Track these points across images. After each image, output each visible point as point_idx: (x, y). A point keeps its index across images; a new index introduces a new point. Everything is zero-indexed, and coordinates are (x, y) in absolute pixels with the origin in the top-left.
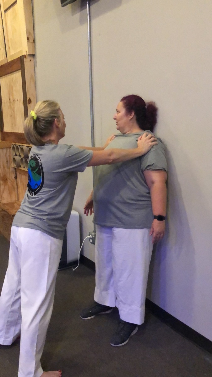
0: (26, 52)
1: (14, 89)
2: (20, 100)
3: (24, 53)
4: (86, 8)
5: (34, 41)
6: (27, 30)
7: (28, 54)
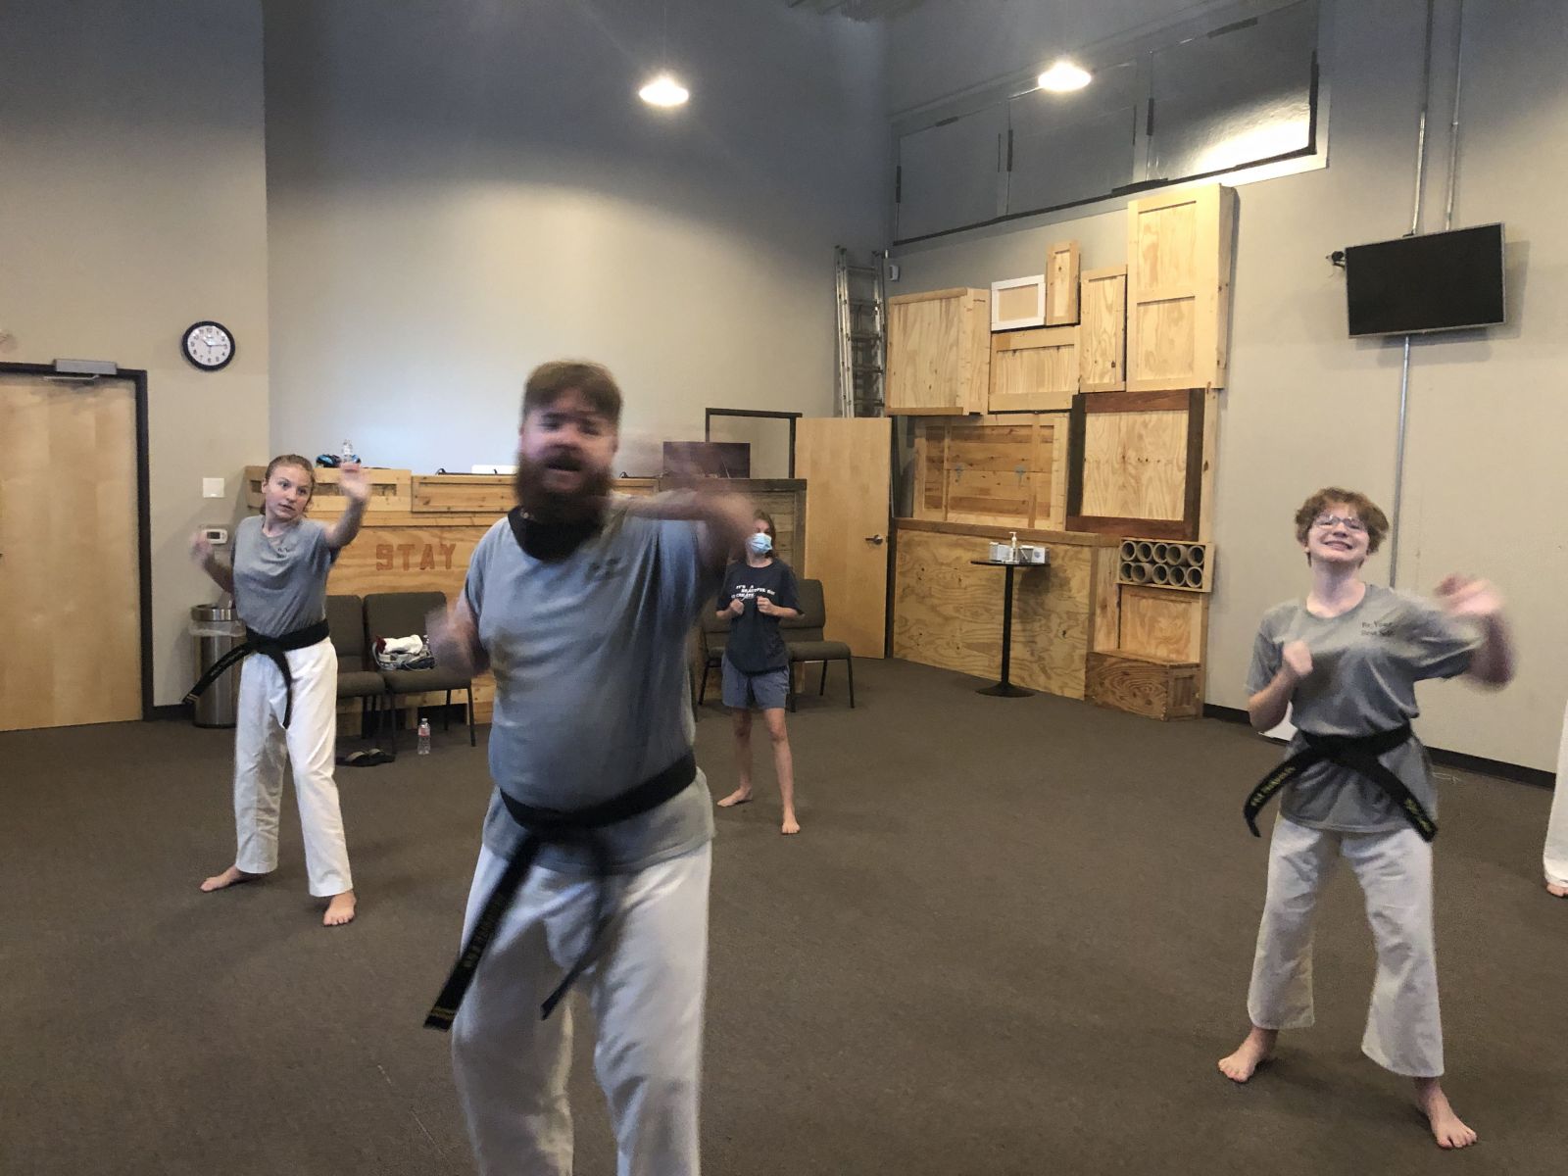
0: (1210, 383)
1: (1147, 440)
2: (1169, 462)
3: (1204, 386)
4: (1404, 346)
5: (1226, 366)
6: (1218, 349)
7: (1213, 386)
